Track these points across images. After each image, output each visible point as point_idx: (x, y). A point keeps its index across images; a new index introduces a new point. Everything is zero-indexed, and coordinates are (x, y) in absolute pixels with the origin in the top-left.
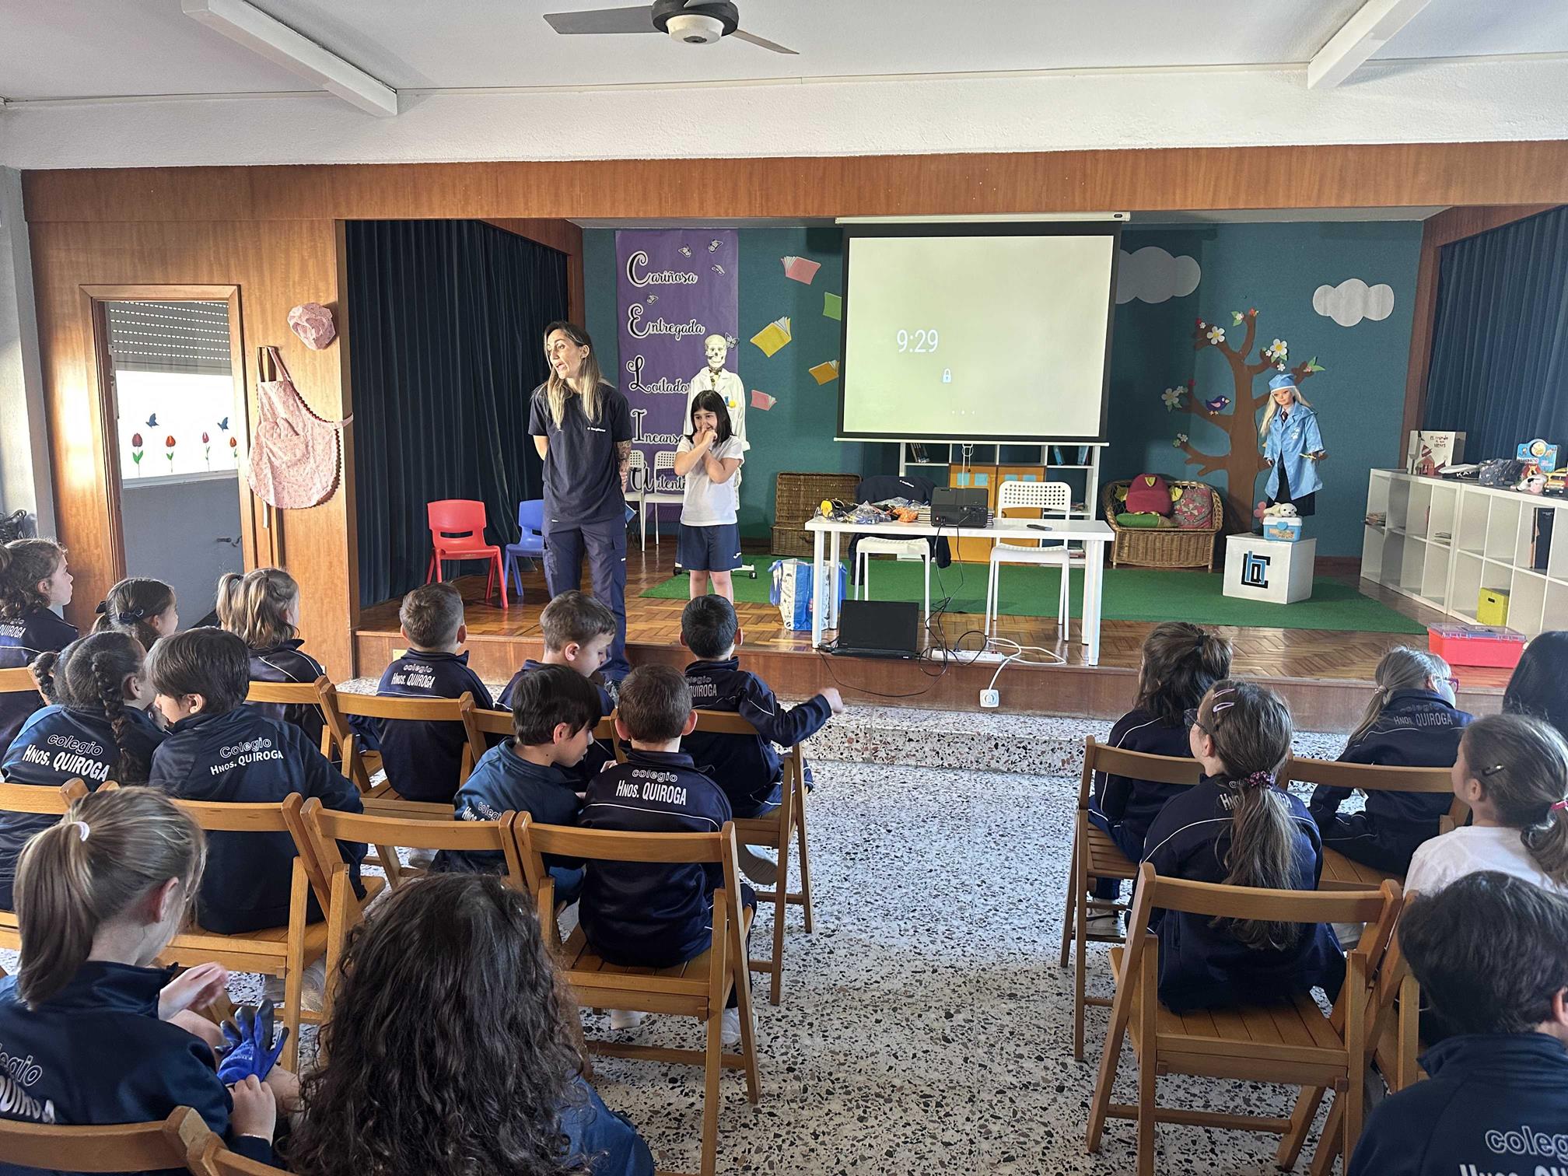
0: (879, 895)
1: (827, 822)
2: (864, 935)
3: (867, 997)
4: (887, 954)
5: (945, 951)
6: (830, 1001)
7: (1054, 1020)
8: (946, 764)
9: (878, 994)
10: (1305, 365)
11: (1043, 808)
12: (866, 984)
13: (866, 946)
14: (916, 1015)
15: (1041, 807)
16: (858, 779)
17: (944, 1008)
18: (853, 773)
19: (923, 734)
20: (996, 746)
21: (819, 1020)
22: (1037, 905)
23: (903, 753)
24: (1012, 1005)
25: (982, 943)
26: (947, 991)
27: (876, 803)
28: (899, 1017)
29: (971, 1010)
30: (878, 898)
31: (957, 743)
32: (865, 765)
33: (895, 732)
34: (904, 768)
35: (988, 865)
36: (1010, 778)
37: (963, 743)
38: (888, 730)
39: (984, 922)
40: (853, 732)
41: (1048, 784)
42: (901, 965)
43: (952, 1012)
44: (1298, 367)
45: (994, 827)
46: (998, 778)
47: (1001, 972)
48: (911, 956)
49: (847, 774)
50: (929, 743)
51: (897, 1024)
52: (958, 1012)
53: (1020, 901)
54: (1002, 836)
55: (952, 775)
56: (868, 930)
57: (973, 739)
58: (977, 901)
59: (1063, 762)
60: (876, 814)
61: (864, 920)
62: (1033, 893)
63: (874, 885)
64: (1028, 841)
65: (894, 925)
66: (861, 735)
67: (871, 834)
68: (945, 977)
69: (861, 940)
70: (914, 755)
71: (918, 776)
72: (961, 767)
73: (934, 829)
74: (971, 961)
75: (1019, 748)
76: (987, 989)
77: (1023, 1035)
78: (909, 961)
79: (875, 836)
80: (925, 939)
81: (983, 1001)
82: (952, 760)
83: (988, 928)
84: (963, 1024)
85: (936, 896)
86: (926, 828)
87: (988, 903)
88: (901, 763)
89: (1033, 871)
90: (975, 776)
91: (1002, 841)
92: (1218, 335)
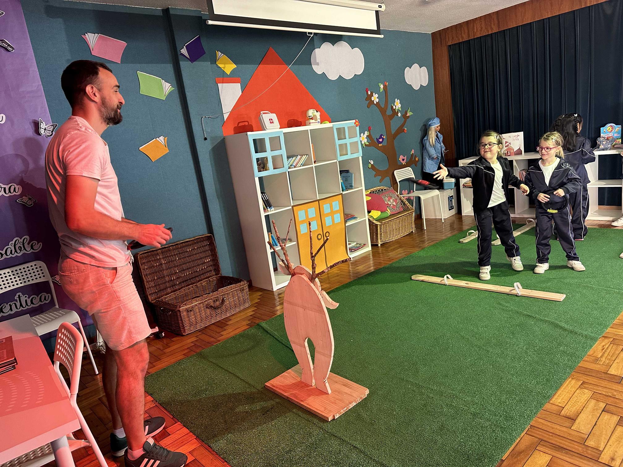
10: (406, 113)
44: (404, 113)
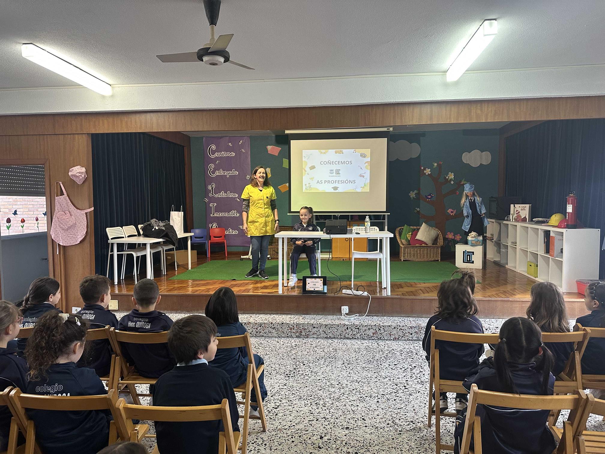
0: (298, 390)
1: (280, 362)
2: (290, 407)
3: (289, 432)
4: (299, 414)
5: (322, 412)
6: (274, 434)
7: (363, 437)
8: (328, 337)
9: (293, 431)
10: (461, 181)
11: (365, 352)
12: (289, 427)
13: (291, 411)
14: (308, 438)
15: (364, 352)
16: (293, 345)
17: (320, 434)
18: (292, 342)
19: (319, 325)
20: (347, 328)
21: (269, 443)
22: (360, 391)
23: (312, 333)
24: (347, 432)
25: (337, 407)
26: (322, 428)
27: (300, 353)
28: (301, 439)
29: (331, 435)
30: (297, 392)
31: (332, 328)
32: (297, 339)
33: (308, 325)
34: (312, 339)
35: (342, 376)
36: (353, 341)
37: (334, 328)
38: (305, 324)
39: (338, 399)
40: (292, 325)
41: (367, 343)
42: (304, 419)
43: (323, 436)
44: (458, 182)
45: (345, 361)
46: (348, 341)
47: (343, 419)
48: (308, 414)
49: (289, 342)
50: (321, 329)
51: (300, 442)
52: (325, 436)
53: (354, 390)
54: (348, 364)
55: (330, 341)
56: (292, 405)
57: (338, 326)
58: (336, 391)
59: (373, 333)
60: (300, 358)
61: (291, 401)
62: (359, 386)
63: (296, 386)
64: (358, 366)
65: (303, 402)
66: (295, 326)
67: (297, 366)
68: (321, 422)
69: (289, 409)
70: (316, 334)
71: (317, 342)
72: (334, 338)
73: (322, 363)
74: (332, 415)
75: (356, 329)
76: (338, 426)
77: (350, 444)
78: (307, 417)
79: (298, 367)
80: (315, 407)
81: (336, 431)
82: (331, 335)
83: (340, 401)
84: (327, 441)
85: (320, 390)
86: (319, 362)
87: (341, 391)
88: (311, 337)
89: (359, 378)
90: (340, 341)
91: (348, 366)
92: (428, 171)
